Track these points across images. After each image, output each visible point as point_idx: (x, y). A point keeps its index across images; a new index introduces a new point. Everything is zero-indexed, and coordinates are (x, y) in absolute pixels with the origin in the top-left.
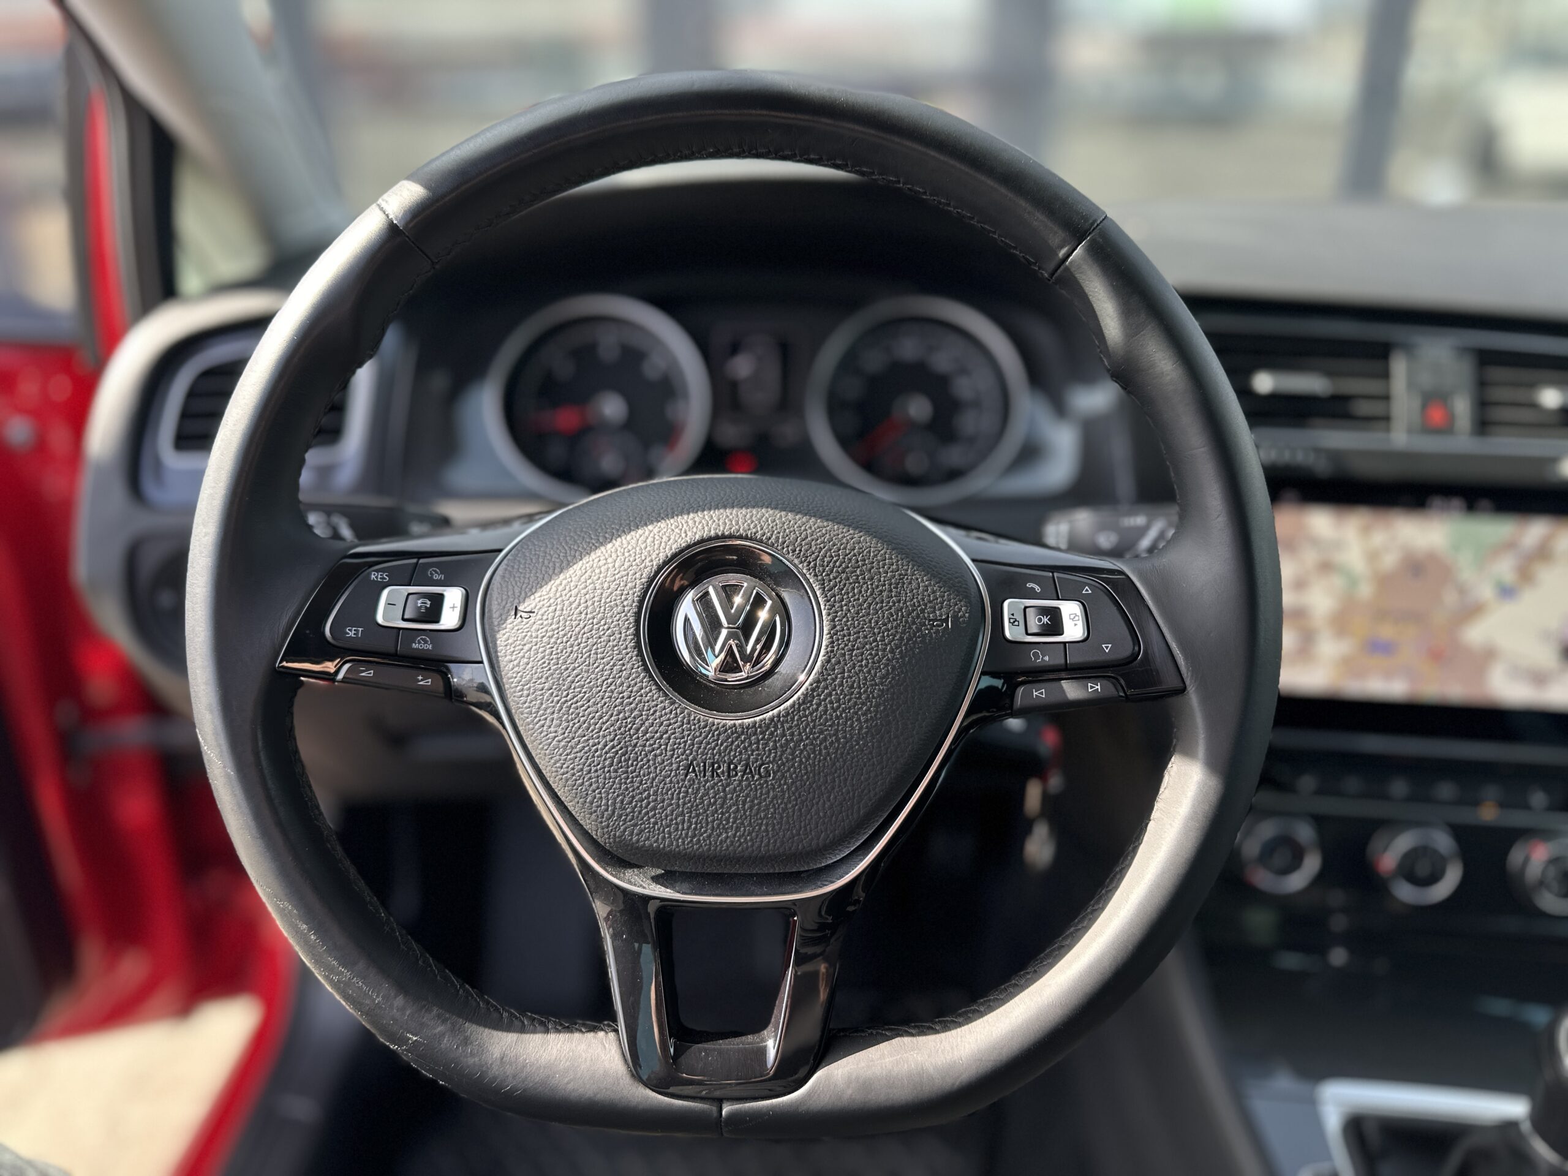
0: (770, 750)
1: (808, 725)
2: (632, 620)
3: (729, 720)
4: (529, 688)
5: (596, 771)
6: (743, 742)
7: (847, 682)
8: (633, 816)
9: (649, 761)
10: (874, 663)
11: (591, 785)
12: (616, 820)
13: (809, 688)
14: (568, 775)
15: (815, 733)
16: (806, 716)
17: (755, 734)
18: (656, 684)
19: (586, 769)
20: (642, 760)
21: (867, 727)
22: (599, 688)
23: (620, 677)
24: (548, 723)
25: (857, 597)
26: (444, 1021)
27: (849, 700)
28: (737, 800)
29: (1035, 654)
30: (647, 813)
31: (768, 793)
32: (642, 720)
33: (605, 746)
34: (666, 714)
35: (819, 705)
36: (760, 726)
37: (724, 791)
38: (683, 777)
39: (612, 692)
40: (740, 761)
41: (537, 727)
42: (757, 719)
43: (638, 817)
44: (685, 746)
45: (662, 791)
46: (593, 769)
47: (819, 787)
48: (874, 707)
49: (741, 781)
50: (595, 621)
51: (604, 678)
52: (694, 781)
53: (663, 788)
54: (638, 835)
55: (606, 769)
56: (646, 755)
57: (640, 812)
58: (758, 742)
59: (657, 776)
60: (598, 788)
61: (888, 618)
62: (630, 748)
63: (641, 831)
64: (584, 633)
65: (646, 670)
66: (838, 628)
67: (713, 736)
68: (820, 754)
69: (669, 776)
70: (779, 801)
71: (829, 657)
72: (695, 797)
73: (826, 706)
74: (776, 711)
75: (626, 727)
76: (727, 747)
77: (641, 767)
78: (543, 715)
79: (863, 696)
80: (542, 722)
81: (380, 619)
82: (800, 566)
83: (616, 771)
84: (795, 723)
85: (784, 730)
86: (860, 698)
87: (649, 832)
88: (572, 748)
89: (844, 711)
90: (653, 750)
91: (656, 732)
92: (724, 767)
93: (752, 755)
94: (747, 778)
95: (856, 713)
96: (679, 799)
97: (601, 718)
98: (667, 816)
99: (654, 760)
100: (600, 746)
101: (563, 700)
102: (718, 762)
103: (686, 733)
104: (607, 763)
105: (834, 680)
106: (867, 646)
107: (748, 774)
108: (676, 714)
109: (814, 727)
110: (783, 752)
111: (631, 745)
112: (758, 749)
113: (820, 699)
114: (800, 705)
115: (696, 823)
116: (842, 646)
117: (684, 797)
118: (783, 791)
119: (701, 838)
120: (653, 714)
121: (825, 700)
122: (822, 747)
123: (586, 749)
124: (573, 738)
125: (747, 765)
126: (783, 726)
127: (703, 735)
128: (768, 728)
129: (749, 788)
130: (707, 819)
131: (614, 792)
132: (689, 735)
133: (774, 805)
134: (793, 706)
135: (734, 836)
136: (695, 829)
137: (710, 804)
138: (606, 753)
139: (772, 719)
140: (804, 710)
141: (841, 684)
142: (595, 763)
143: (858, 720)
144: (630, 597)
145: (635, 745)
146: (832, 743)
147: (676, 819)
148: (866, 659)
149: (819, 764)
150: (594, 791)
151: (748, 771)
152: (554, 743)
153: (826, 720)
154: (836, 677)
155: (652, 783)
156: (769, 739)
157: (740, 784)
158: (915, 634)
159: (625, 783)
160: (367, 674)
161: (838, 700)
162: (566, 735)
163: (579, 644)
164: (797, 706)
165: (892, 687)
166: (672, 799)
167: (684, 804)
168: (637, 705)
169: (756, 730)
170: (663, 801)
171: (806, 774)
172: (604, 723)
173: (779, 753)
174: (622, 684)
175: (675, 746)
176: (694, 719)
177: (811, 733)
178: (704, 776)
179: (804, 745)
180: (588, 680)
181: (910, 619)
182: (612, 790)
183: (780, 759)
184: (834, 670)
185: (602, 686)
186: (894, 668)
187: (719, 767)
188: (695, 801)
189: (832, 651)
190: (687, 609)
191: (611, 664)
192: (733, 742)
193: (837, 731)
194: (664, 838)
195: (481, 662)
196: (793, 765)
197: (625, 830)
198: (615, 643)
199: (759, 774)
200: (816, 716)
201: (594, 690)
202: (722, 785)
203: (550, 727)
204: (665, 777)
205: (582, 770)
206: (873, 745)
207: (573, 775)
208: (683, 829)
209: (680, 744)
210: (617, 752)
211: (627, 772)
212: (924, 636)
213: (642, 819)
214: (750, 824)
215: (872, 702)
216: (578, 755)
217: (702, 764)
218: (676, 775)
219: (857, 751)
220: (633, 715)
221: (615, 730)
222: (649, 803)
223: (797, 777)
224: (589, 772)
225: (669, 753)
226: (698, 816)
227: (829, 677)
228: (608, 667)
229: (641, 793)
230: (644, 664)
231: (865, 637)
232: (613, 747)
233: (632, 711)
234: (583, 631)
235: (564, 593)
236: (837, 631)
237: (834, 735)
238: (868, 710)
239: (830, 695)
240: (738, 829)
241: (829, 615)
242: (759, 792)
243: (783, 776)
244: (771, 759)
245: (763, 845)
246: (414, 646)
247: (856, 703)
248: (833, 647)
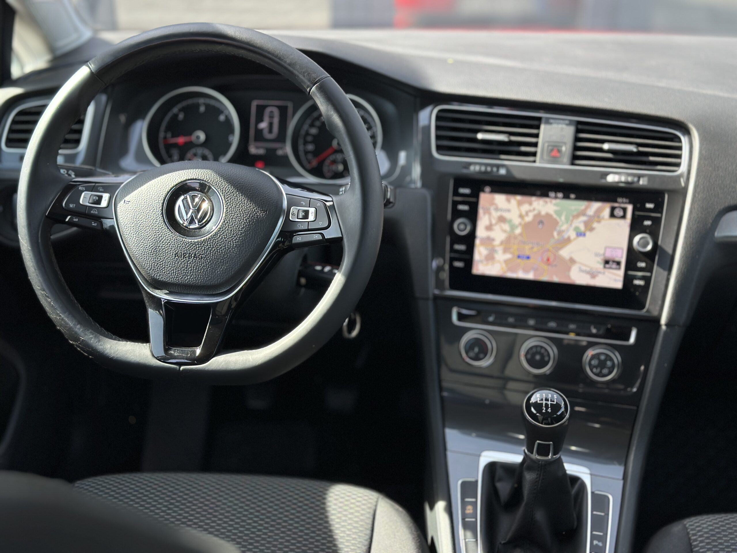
0: (203, 250)
1: (216, 243)
2: (161, 205)
3: (189, 240)
4: (127, 226)
5: (146, 254)
6: (194, 247)
7: (230, 229)
8: (157, 270)
9: (163, 252)
10: (239, 223)
11: (144, 259)
12: (152, 271)
13: (217, 230)
14: (137, 255)
15: (218, 245)
16: (215, 240)
17: (198, 244)
18: (167, 226)
19: (143, 253)
20: (161, 251)
21: (236, 245)
22: (149, 227)
23: (156, 224)
24: (132, 238)
25: (236, 201)
26: (93, 334)
27: (230, 235)
28: (191, 266)
29: (299, 225)
30: (162, 269)
31: (201, 265)
32: (162, 238)
33: (150, 246)
34: (169, 236)
35: (220, 236)
36: (200, 242)
37: (187, 263)
38: (174, 258)
39: (153, 228)
40: (193, 253)
41: (128, 239)
42: (199, 240)
43: (159, 270)
44: (175, 247)
45: (167, 262)
46: (146, 253)
47: (219, 264)
48: (239, 238)
49: (193, 260)
50: (149, 205)
51: (151, 224)
52: (178, 259)
53: (167, 261)
54: (159, 276)
55: (150, 254)
56: (163, 250)
57: (160, 269)
58: (199, 247)
59: (166, 257)
60: (147, 260)
61: (246, 209)
62: (157, 247)
63: (160, 275)
64: (145, 209)
65: (164, 222)
66: (228, 211)
67: (184, 244)
68: (219, 252)
69: (170, 257)
70: (205, 267)
71: (225, 220)
72: (178, 265)
73: (222, 237)
74: (205, 238)
75: (156, 240)
76: (189, 248)
77: (161, 254)
78: (131, 235)
79: (235, 234)
80: (130, 238)
81: (81, 202)
82: (218, 190)
83: (152, 255)
84: (212, 242)
85: (208, 244)
86: (234, 235)
87: (162, 276)
88: (139, 246)
89: (228, 238)
90: (165, 248)
91: (166, 242)
92: (188, 255)
93: (197, 251)
94: (195, 259)
95: (232, 240)
96: (172, 265)
97: (149, 237)
98: (168, 270)
99: (165, 252)
100: (148, 246)
101: (137, 230)
102: (185, 253)
103: (176, 243)
104: (150, 252)
105: (225, 228)
106: (238, 218)
107: (195, 258)
108: (173, 236)
109: (218, 243)
110: (207, 251)
111: (158, 246)
112: (199, 250)
113: (220, 234)
114: (213, 236)
115: (178, 273)
116: (229, 217)
117: (174, 264)
118: (206, 264)
119: (179, 278)
120: (165, 236)
121: (222, 235)
122: (220, 250)
123: (144, 247)
124: (140, 243)
125: (195, 255)
126: (207, 242)
127: (181, 244)
128: (202, 242)
129: (195, 263)
130: (181, 272)
131: (152, 262)
132: (177, 244)
133: (203, 269)
134: (211, 236)
135: (190, 278)
136: (177, 275)
137: (182, 267)
138: (150, 248)
139: (204, 240)
140: (215, 237)
141: (228, 230)
142: (146, 252)
143: (233, 242)
144: (161, 198)
145: (159, 246)
146: (223, 249)
147: (171, 271)
148: (237, 222)
149: (219, 256)
150: (145, 261)
151: (195, 257)
152: (134, 244)
153: (222, 241)
154: (226, 227)
155: (164, 259)
156: (203, 247)
157: (192, 261)
158: (255, 215)
159: (155, 259)
160: (76, 220)
161: (226, 235)
162: (137, 242)
163: (143, 212)
164: (212, 236)
165: (245, 232)
166: (170, 265)
167: (174, 267)
168: (160, 233)
169: (199, 243)
170: (167, 265)
171: (214, 259)
172: (149, 239)
173: (206, 251)
174: (156, 226)
175: (172, 247)
176: (178, 239)
177: (217, 245)
178: (181, 258)
179: (214, 249)
180: (146, 224)
181: (253, 210)
182: (151, 261)
183: (206, 253)
184: (226, 225)
185: (150, 226)
186: (246, 226)
187: (186, 255)
188: (178, 266)
189: (226, 219)
190: (179, 202)
191: (153, 219)
192: (190, 247)
193: (225, 245)
194: (167, 278)
195: (113, 219)
196: (210, 256)
197: (155, 275)
198: (155, 212)
199: (199, 258)
200: (219, 240)
201: (147, 228)
202: (187, 261)
203: (132, 239)
204: (168, 257)
205: (142, 254)
206: (237, 251)
207: (139, 255)
208: (173, 275)
209: (173, 246)
210: (153, 248)
211: (156, 255)
212: (258, 216)
213: (160, 271)
214: (195, 275)
215: (237, 236)
216: (141, 249)
217: (180, 254)
218: (172, 257)
219: (232, 252)
220: (159, 236)
221: (153, 241)
222: (163, 266)
223: (211, 259)
224: (144, 254)
225: (170, 249)
226: (178, 271)
227: (224, 227)
228: (152, 220)
229: (160, 262)
230: (164, 220)
231: (237, 215)
232: (152, 246)
233: (159, 235)
234: (145, 208)
235: (140, 196)
236: (228, 212)
237: (224, 246)
238: (236, 239)
239: (224, 233)
240: (191, 276)
241: (226, 206)
242: (199, 264)
243: (207, 259)
244: (203, 253)
245: (199, 282)
246: (92, 212)
247: (232, 236)
248: (226, 217)
